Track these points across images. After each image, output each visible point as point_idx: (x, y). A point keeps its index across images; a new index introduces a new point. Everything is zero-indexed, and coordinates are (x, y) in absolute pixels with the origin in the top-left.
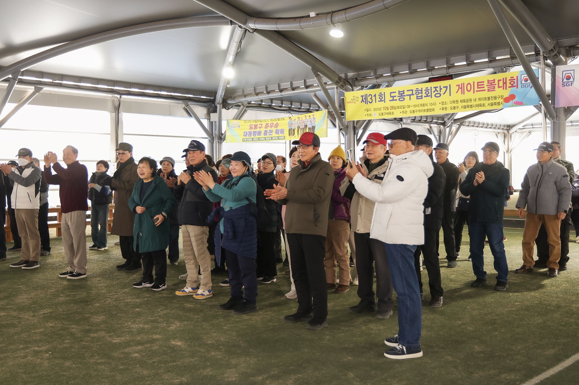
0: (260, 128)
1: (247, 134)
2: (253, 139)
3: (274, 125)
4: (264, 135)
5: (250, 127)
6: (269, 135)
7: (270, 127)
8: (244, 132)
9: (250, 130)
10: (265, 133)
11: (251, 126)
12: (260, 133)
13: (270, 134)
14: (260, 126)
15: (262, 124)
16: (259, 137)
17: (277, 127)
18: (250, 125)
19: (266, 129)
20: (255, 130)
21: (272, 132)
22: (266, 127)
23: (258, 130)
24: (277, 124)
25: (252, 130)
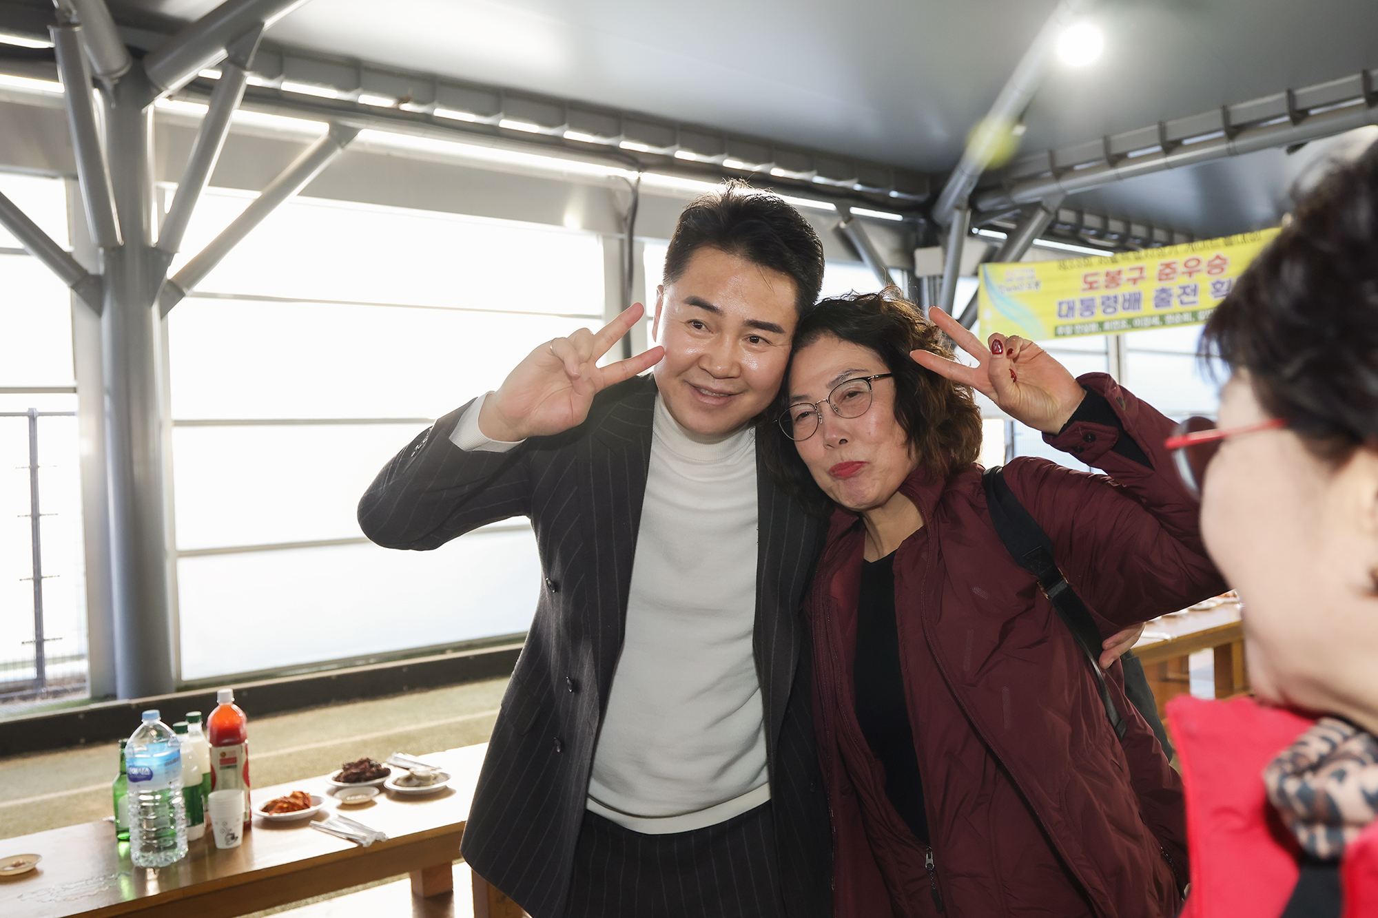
0: (1135, 281)
1: (1071, 308)
2: (1101, 325)
3: (1204, 266)
4: (1157, 306)
5: (1086, 282)
6: (1182, 303)
7: (1184, 273)
8: (1060, 304)
9: (1088, 295)
10: (1163, 298)
11: (1090, 279)
12: (1134, 301)
13: (1186, 299)
14: (1136, 274)
15: (1141, 269)
16: (1130, 314)
17: (1223, 270)
18: (1086, 276)
19: (1166, 284)
20: (1111, 292)
21: (1195, 291)
22: (1163, 276)
23: (1125, 289)
24: (1218, 262)
25: (1098, 295)
